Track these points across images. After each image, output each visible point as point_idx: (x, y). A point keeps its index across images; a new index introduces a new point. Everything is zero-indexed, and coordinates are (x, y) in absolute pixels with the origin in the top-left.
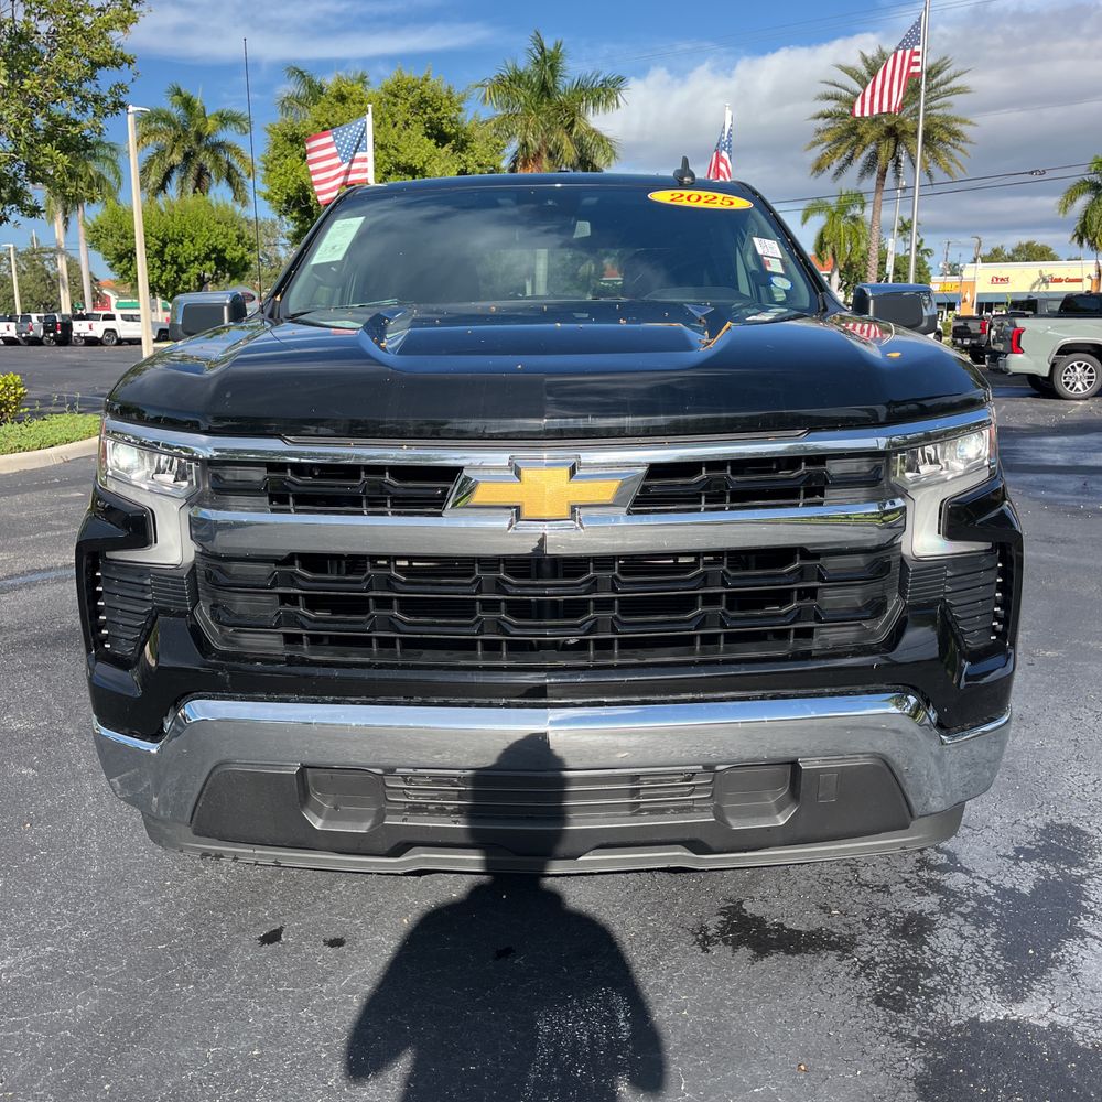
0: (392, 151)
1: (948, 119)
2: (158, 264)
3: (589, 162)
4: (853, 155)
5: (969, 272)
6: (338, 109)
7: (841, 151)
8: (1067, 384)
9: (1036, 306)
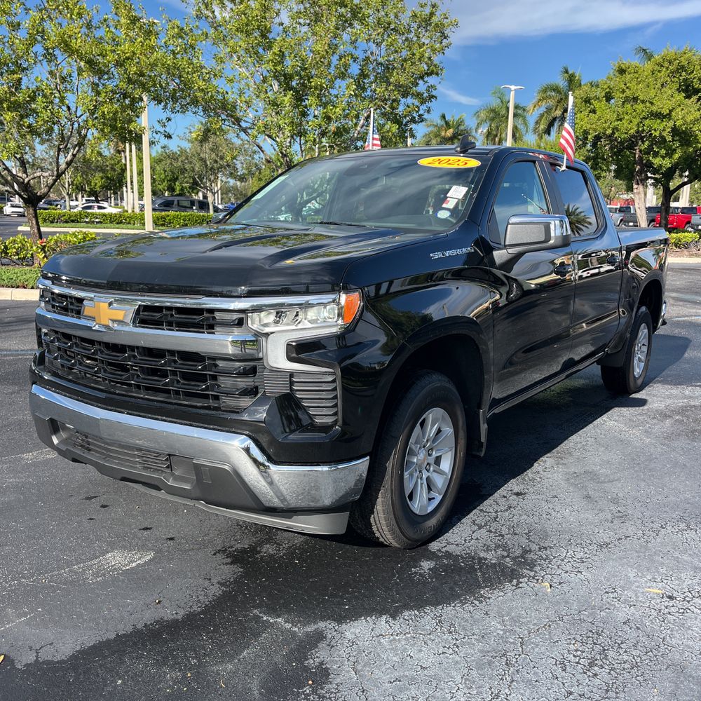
0: (648, 104)
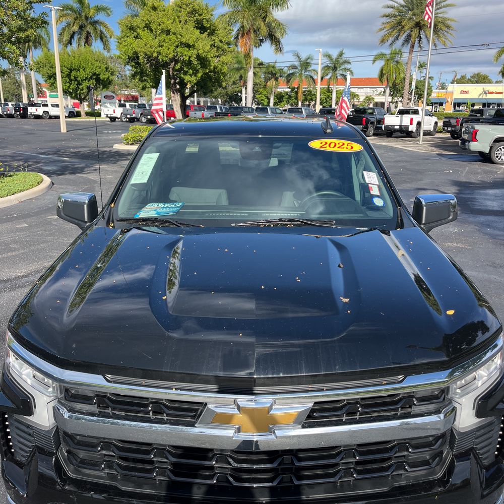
0: (179, 36)
1: (445, 19)
2: (68, 80)
3: (273, 35)
4: (399, 35)
5: (450, 88)
6: (152, 14)
7: (394, 33)
8: (497, 157)
9: (483, 112)
